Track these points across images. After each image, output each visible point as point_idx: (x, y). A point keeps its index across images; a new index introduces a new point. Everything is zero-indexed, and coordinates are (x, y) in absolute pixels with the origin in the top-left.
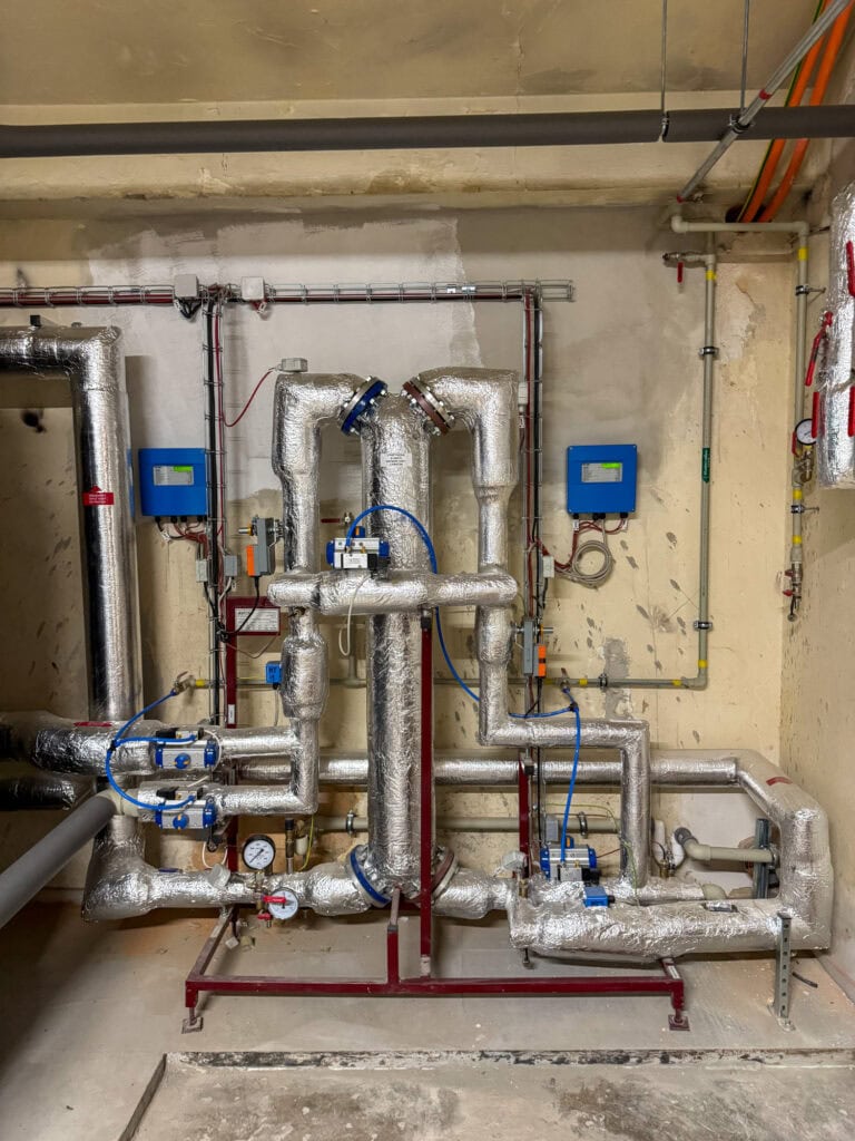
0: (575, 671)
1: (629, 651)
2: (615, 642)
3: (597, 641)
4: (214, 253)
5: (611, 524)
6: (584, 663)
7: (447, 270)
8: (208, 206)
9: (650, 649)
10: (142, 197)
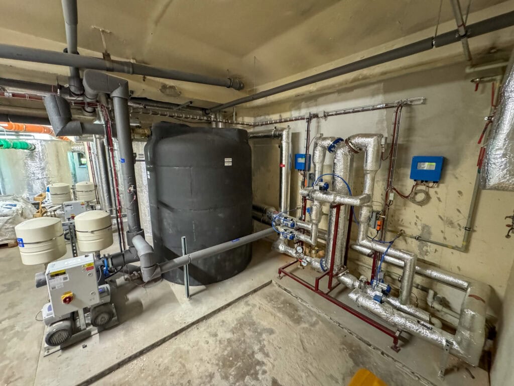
0: (408, 231)
1: (433, 230)
2: (427, 226)
3: (419, 223)
4: (316, 105)
5: (431, 184)
6: (413, 230)
7: (379, 100)
8: (313, 94)
9: (442, 232)
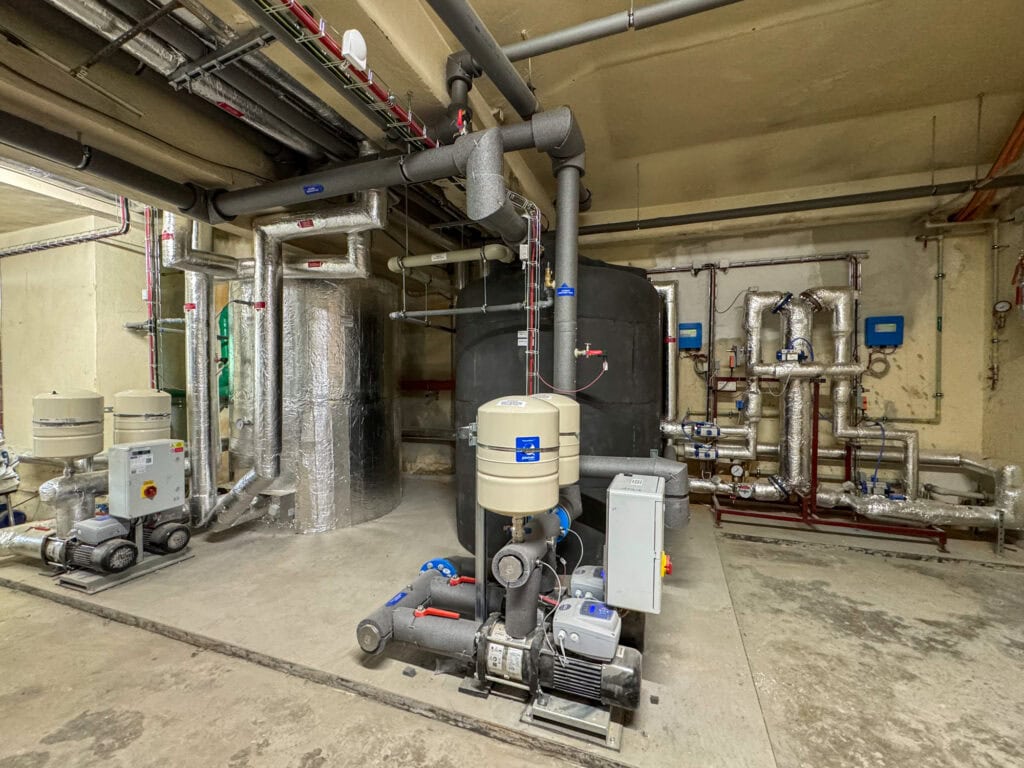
0: (869, 413)
1: (898, 406)
2: (891, 402)
3: (880, 401)
4: (706, 252)
5: (888, 351)
6: (874, 411)
7: (808, 250)
8: (712, 234)
9: (909, 405)
10: (685, 234)
